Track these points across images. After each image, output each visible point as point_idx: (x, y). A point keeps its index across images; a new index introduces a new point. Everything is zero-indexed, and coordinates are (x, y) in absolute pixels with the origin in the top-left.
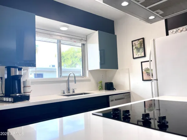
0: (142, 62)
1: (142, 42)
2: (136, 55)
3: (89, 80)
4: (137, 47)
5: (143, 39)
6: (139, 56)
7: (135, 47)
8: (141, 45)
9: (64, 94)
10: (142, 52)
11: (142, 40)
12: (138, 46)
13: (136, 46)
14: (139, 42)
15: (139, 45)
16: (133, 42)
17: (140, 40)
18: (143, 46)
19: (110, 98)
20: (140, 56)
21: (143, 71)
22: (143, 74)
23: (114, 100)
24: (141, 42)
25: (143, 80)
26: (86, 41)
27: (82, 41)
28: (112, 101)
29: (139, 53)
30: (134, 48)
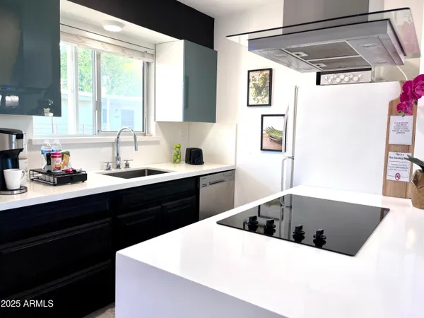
0: (263, 116)
1: (268, 77)
2: (254, 99)
3: (157, 143)
4: (257, 84)
5: (270, 70)
6: (259, 104)
7: (254, 84)
8: (265, 83)
9: (109, 172)
10: (265, 96)
11: (268, 72)
12: (260, 83)
13: (257, 82)
14: (261, 75)
15: (261, 81)
16: (251, 74)
17: (265, 72)
18: (268, 85)
19: (202, 181)
20: (261, 103)
21: (264, 132)
22: (264, 139)
23: (208, 184)
24: (265, 75)
25: (262, 149)
26: (154, 56)
27: (146, 55)
28: (205, 185)
29: (259, 97)
30: (251, 85)
